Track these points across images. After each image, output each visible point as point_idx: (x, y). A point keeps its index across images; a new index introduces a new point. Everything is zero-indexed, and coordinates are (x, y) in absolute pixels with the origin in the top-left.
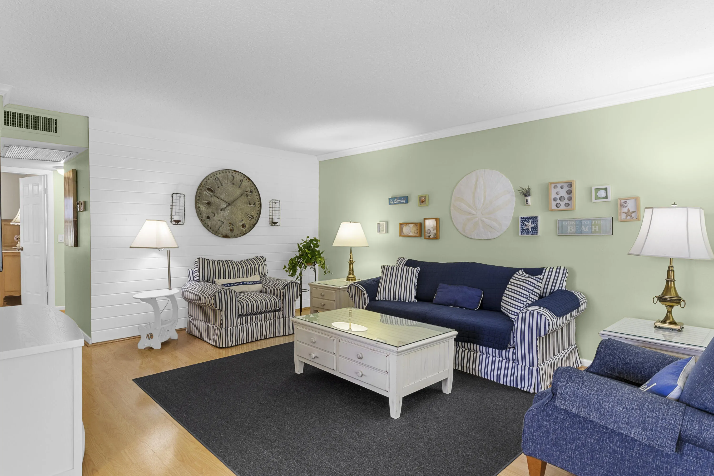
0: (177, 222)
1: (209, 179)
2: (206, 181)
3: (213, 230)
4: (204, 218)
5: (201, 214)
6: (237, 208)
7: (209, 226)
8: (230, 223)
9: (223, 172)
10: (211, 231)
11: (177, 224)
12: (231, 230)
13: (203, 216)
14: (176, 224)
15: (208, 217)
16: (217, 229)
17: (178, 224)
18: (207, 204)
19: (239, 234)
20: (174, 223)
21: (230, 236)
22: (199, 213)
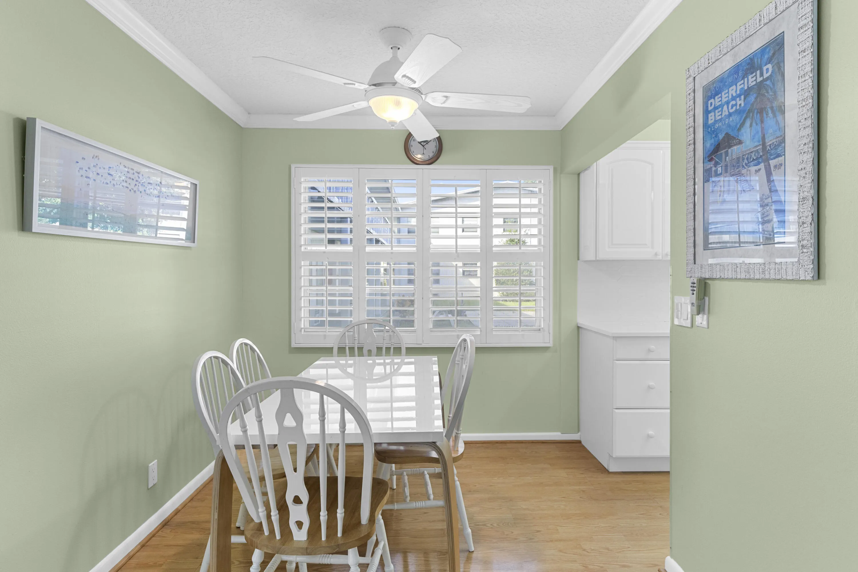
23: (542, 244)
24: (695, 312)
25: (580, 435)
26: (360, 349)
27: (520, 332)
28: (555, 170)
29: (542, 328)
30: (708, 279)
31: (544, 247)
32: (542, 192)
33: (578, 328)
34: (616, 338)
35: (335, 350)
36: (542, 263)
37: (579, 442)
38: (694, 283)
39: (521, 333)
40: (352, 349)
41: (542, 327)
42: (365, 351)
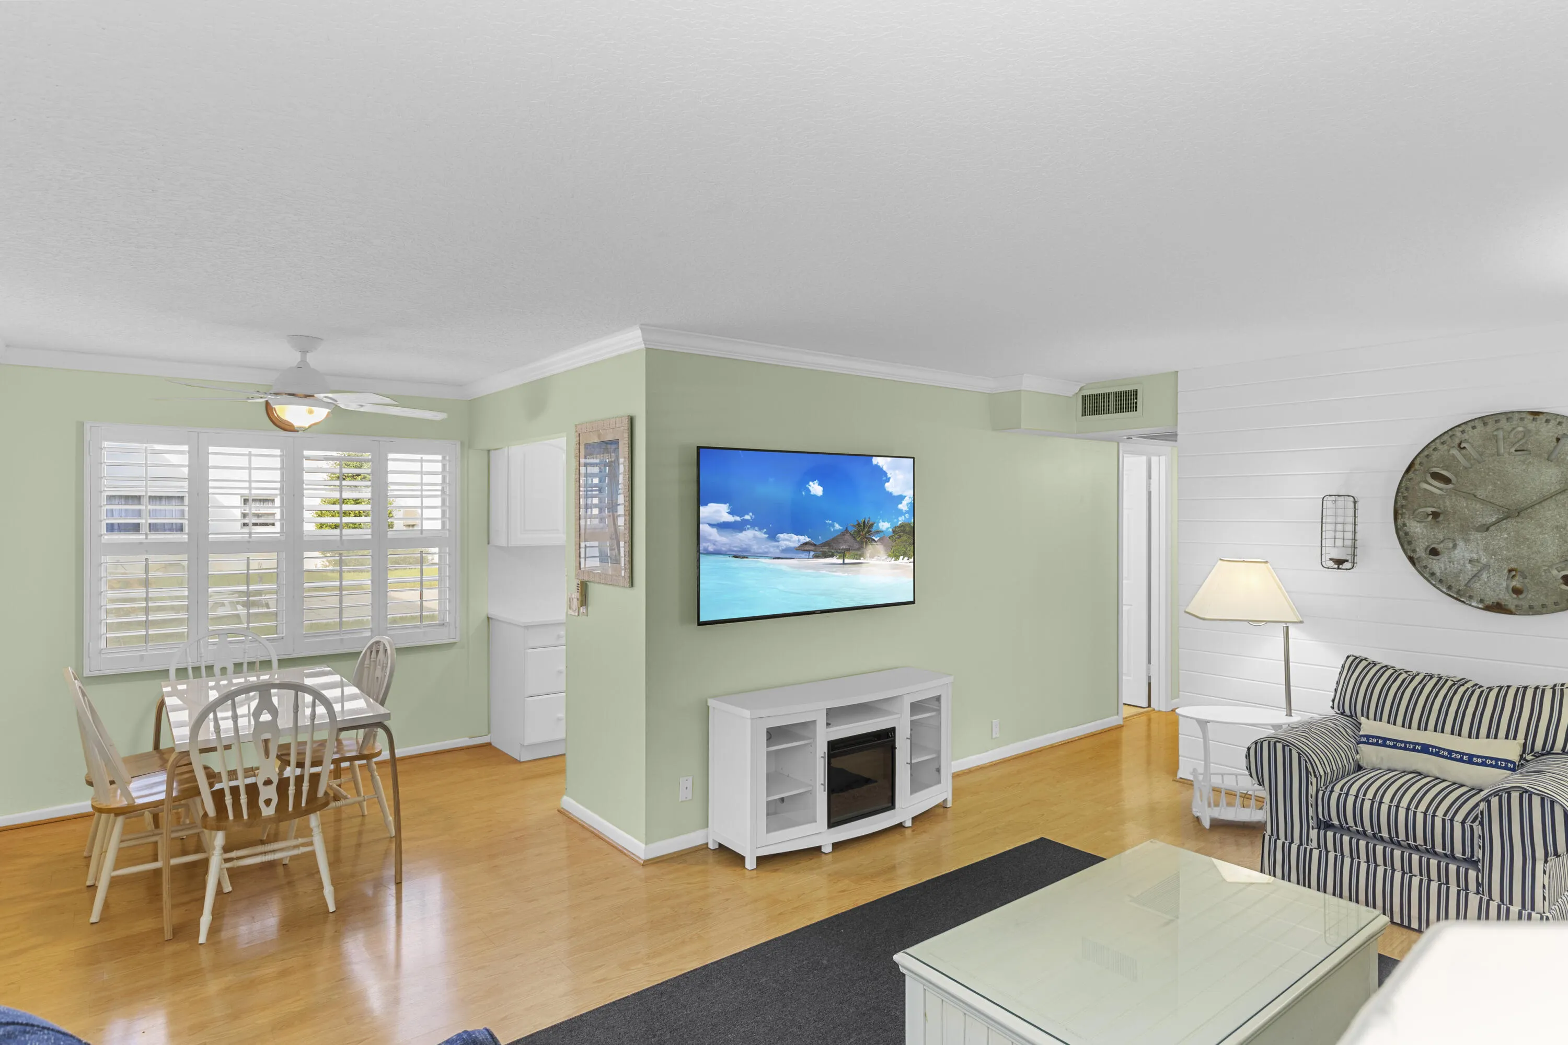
0: (1339, 562)
1: (1435, 449)
2: (1427, 456)
3: (1450, 588)
4: (1421, 553)
5: (1410, 543)
6: (1541, 526)
7: (1438, 574)
8: (1510, 571)
9: (1485, 424)
10: (1445, 590)
11: (1339, 568)
12: (1517, 591)
13: (1418, 550)
14: (1336, 566)
15: (1434, 552)
16: (1463, 583)
17: (1340, 566)
18: (1431, 517)
19: (1549, 602)
20: (1331, 564)
21: (1512, 608)
22: (1405, 539)
23: (448, 528)
24: (579, 606)
25: (491, 737)
26: (210, 668)
27: (421, 629)
28: (462, 444)
29: (448, 623)
30: (588, 581)
31: (449, 530)
32: (447, 469)
33: (488, 618)
34: (527, 627)
35: (172, 673)
36: (447, 549)
37: (489, 744)
38: (578, 584)
39: (423, 630)
40: (196, 670)
41: (448, 621)
42: (217, 670)
